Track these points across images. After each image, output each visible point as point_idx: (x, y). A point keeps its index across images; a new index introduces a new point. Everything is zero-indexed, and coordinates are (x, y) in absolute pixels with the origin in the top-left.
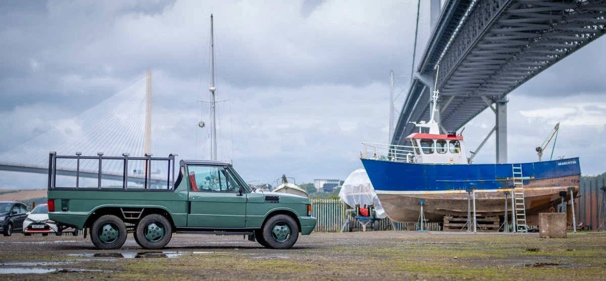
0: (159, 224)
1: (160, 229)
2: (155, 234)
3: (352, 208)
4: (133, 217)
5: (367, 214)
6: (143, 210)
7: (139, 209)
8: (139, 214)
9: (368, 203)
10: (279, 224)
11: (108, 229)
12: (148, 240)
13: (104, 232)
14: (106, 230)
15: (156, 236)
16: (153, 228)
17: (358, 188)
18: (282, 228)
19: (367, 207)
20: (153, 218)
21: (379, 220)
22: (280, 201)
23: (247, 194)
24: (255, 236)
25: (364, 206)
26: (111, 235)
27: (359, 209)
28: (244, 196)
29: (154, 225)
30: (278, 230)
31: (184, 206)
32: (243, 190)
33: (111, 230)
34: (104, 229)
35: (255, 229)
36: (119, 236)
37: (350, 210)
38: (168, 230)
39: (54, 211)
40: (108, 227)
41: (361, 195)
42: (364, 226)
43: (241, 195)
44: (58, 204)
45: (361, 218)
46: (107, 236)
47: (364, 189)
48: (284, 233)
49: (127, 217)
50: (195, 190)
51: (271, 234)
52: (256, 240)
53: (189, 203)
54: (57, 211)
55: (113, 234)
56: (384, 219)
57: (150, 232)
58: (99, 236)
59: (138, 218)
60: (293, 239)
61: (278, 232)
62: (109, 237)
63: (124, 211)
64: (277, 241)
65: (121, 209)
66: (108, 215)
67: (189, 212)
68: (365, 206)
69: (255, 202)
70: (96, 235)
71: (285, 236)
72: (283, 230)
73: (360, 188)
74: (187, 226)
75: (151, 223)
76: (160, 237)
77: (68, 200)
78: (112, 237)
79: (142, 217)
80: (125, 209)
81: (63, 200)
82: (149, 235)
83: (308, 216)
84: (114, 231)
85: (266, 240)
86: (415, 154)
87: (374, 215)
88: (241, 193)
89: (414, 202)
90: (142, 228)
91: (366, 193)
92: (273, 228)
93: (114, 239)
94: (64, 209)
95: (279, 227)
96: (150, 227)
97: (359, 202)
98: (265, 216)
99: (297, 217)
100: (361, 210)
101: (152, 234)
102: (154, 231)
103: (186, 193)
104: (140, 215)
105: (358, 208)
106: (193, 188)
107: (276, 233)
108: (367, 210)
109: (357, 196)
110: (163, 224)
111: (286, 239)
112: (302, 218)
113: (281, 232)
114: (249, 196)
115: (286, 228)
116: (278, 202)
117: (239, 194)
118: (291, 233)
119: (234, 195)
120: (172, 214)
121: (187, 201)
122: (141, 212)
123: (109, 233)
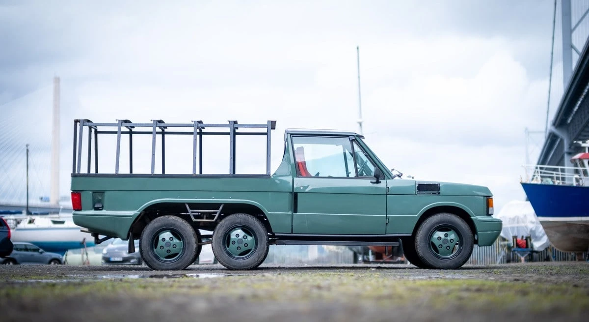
0: (248, 230)
1: (249, 238)
2: (242, 246)
3: (508, 241)
4: (207, 219)
5: (525, 246)
6: (221, 208)
7: (216, 206)
8: (216, 213)
9: (525, 235)
10: (441, 229)
11: (167, 239)
12: (230, 255)
13: (161, 243)
14: (164, 240)
15: (244, 249)
16: (237, 235)
17: (513, 219)
18: (446, 235)
19: (524, 238)
20: (238, 220)
21: (537, 252)
22: (442, 191)
23: (388, 181)
24: (402, 248)
25: (521, 237)
26: (171, 248)
27: (517, 240)
28: (383, 184)
29: (239, 231)
30: (439, 238)
31: (287, 200)
32: (381, 174)
33: (171, 239)
34: (160, 239)
35: (401, 237)
36: (184, 249)
37: (506, 243)
38: (262, 240)
39: (80, 210)
40: (167, 235)
41: (517, 227)
42: (523, 259)
43: (378, 182)
44: (86, 198)
45: (519, 249)
46: (166, 248)
47: (520, 220)
48: (449, 244)
49: (195, 219)
50: (305, 175)
51: (429, 244)
52: (404, 256)
53: (295, 196)
54: (86, 210)
55: (175, 246)
56: (541, 252)
57: (234, 242)
58: (152, 248)
59: (214, 220)
60: (465, 252)
61: (440, 242)
62: (168, 251)
63: (191, 209)
64: (438, 257)
65: (187, 206)
66: (166, 216)
67: (295, 211)
68: (523, 237)
69: (401, 193)
70: (148, 248)
71: (451, 249)
72: (449, 238)
73: (516, 219)
74: (292, 233)
75: (234, 228)
76: (249, 251)
77: (102, 192)
78: (173, 251)
79: (220, 218)
80: (194, 206)
81: (95, 192)
82: (232, 248)
83: (489, 215)
84: (176, 241)
85: (421, 254)
86: (583, 176)
87: (532, 247)
88: (378, 179)
89: (583, 229)
90: (220, 235)
91: (523, 225)
92: (431, 236)
93: (178, 254)
94: (95, 206)
95: (441, 234)
96: (233, 235)
97: (516, 234)
98: (417, 215)
99: (470, 217)
100: (518, 242)
101: (236, 245)
102: (240, 241)
103: (289, 179)
104: (217, 215)
105: (515, 240)
106: (302, 171)
107: (437, 243)
108: (525, 241)
109: (513, 228)
110: (254, 229)
111: (452, 253)
112: (478, 218)
113: (445, 241)
114: (391, 184)
115: (452, 236)
116: (439, 193)
117: (375, 181)
118: (461, 243)
119: (366, 183)
120: (268, 213)
121: (291, 193)
122: (219, 211)
123: (168, 244)
